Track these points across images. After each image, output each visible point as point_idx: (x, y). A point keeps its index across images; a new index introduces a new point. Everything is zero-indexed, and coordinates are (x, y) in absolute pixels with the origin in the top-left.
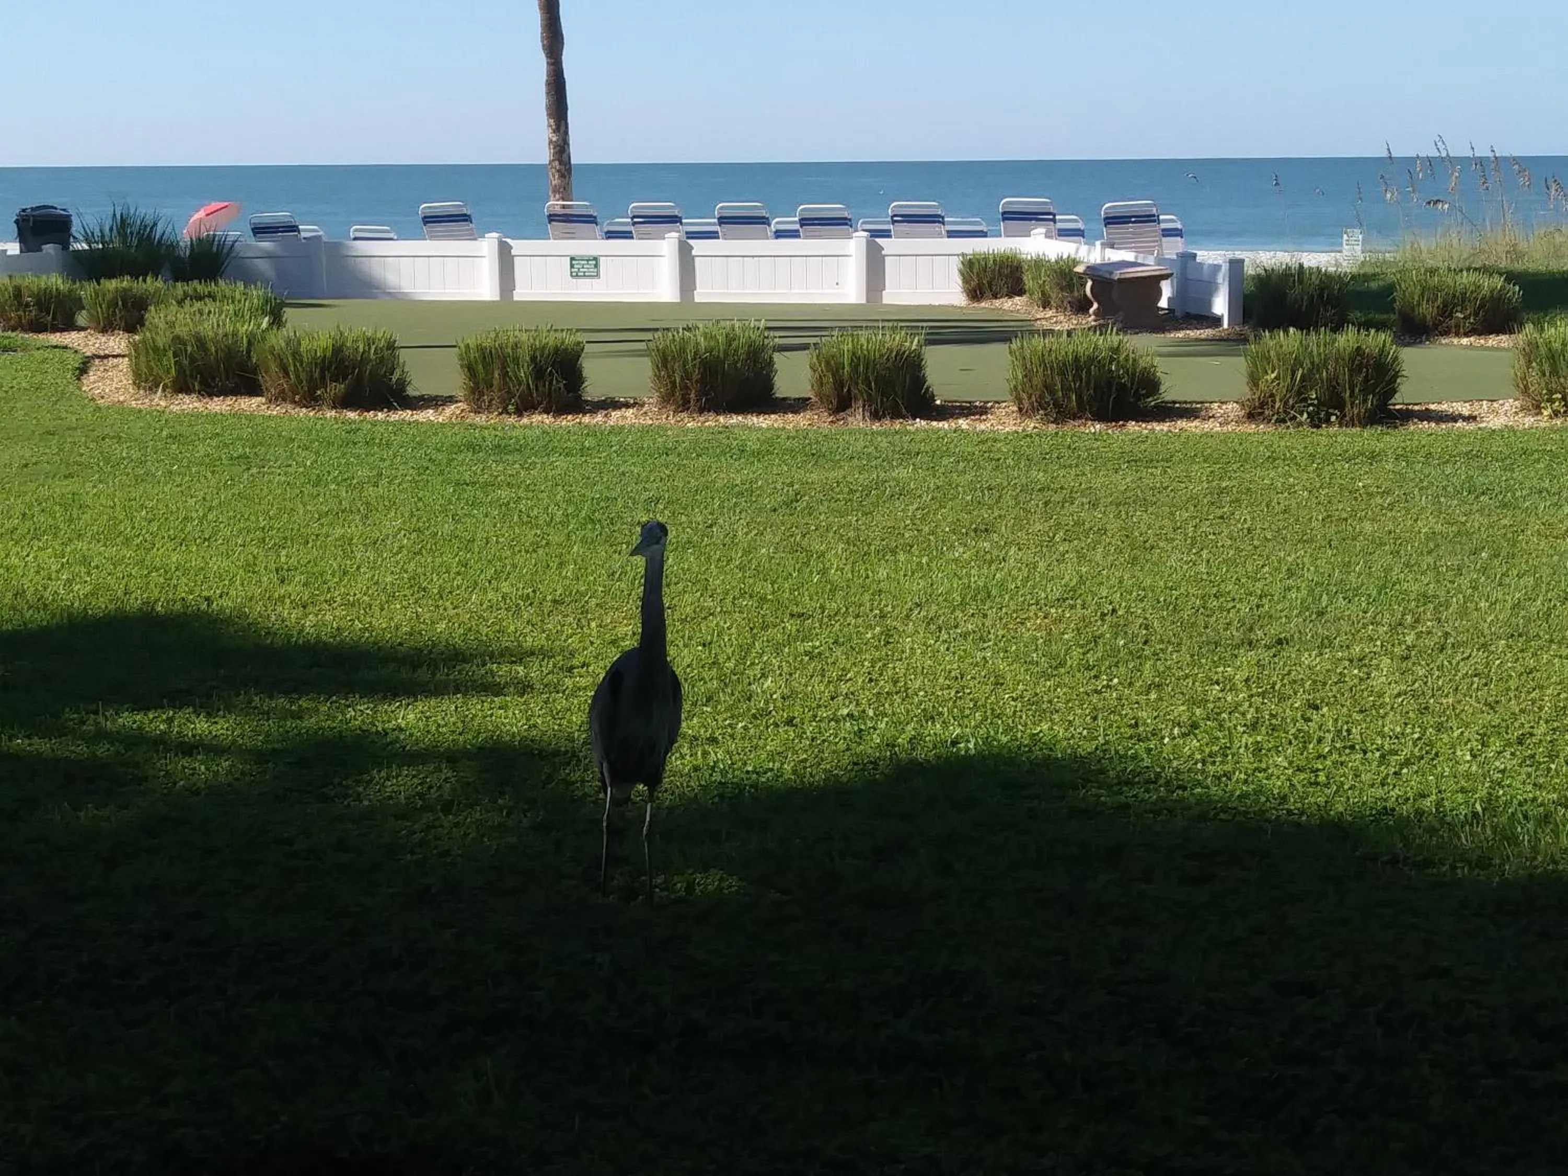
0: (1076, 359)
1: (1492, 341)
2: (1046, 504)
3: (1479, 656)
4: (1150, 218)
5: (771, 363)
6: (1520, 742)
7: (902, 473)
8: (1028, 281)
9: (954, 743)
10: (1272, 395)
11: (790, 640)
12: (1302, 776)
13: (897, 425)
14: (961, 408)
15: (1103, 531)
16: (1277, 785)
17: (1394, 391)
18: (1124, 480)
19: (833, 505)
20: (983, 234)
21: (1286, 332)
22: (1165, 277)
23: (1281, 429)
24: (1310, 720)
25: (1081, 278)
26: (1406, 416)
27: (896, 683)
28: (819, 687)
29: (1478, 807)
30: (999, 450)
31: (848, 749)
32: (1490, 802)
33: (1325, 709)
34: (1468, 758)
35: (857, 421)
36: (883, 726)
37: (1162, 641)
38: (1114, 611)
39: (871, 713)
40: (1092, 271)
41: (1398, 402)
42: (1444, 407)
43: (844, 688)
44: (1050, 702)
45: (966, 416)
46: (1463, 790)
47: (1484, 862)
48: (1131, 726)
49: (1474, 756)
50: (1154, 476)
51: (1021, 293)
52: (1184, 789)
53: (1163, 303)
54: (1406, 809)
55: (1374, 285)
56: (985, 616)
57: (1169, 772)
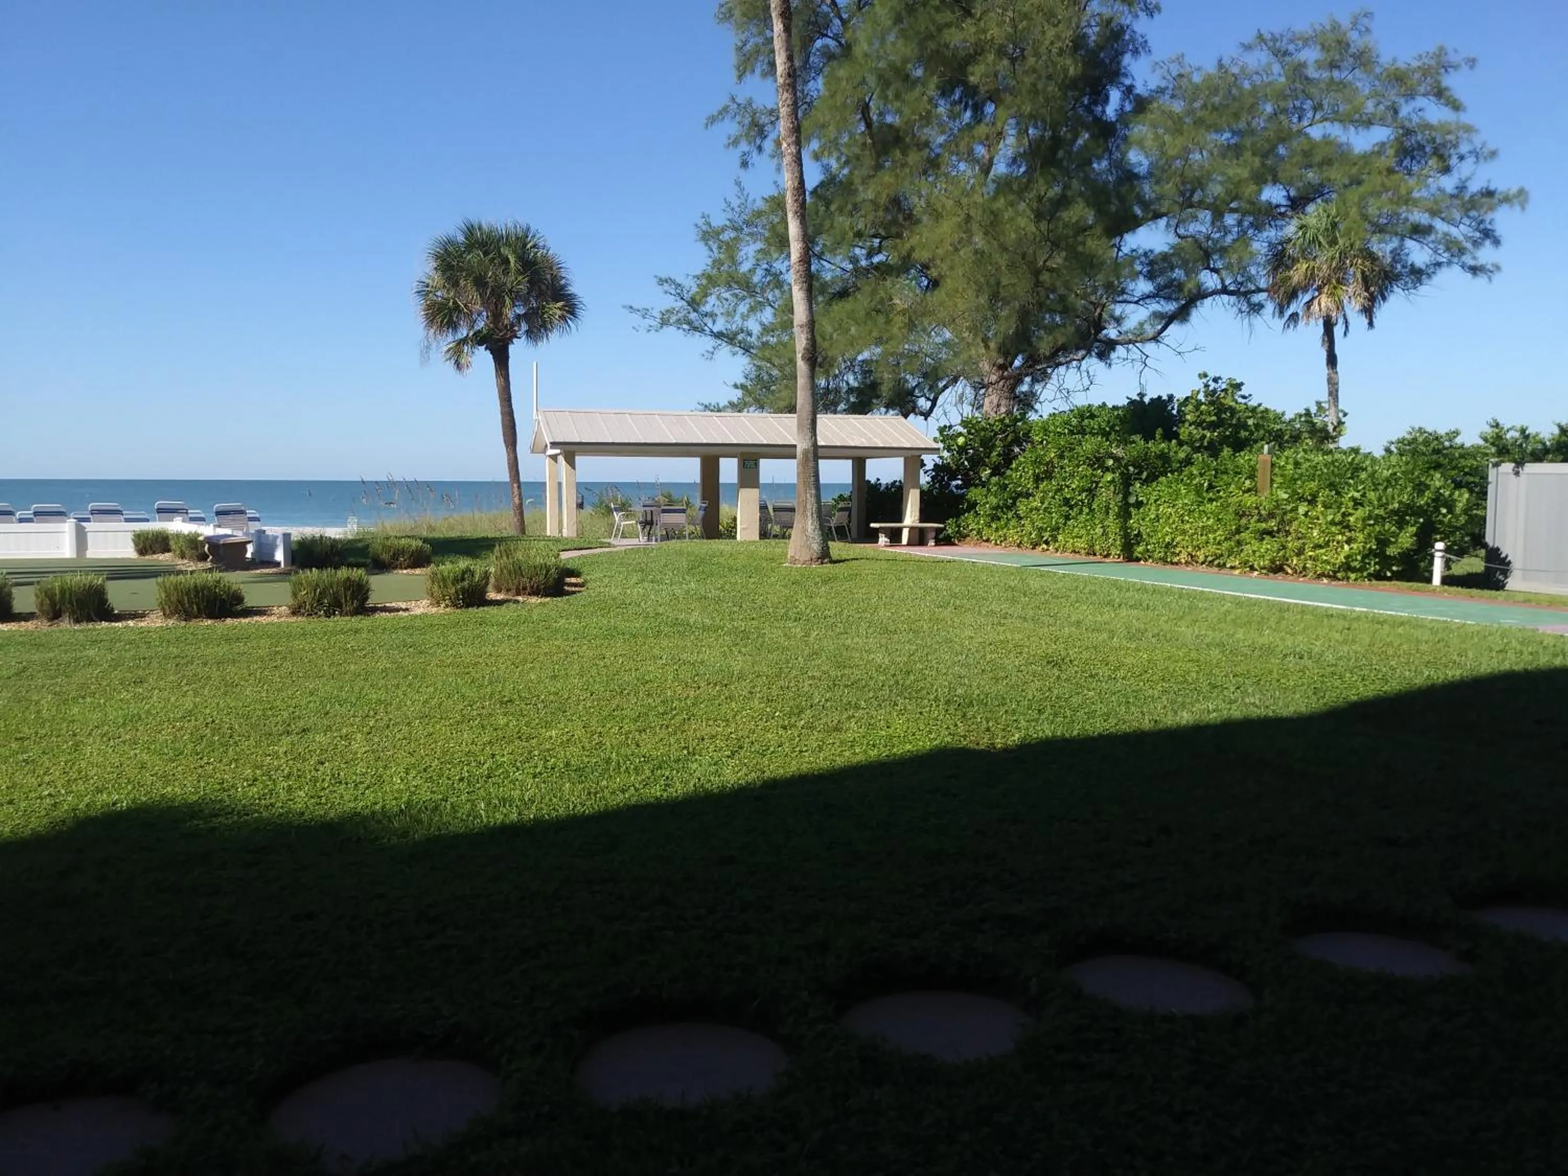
0: (196, 587)
1: (418, 571)
2: (177, 665)
3: (406, 729)
4: (242, 512)
5: (10, 594)
6: (425, 770)
7: (91, 653)
8: (172, 543)
9: (114, 804)
10: (305, 602)
11: (14, 754)
12: (313, 801)
13: (90, 626)
14: (130, 614)
15: (209, 678)
16: (299, 806)
17: (367, 598)
18: (222, 650)
19: (47, 673)
20: (147, 520)
21: (311, 571)
22: (249, 542)
23: (310, 619)
24: (318, 770)
25: (202, 544)
26: (374, 610)
27: (80, 773)
28: (32, 781)
29: (403, 806)
30: (151, 637)
31: (47, 815)
32: (408, 803)
33: (327, 764)
34: (399, 781)
35: (66, 624)
36: (70, 799)
37: (239, 736)
38: (213, 721)
39: (63, 792)
40: (208, 540)
41: (370, 603)
42: (393, 604)
43: (47, 779)
44: (174, 775)
45: (133, 619)
46: (396, 799)
47: (405, 834)
48: (219, 784)
49: (402, 780)
50: (241, 647)
51: (169, 551)
52: (248, 815)
53: (249, 555)
54: (367, 811)
55: (360, 545)
56: (137, 730)
57: (240, 807)
